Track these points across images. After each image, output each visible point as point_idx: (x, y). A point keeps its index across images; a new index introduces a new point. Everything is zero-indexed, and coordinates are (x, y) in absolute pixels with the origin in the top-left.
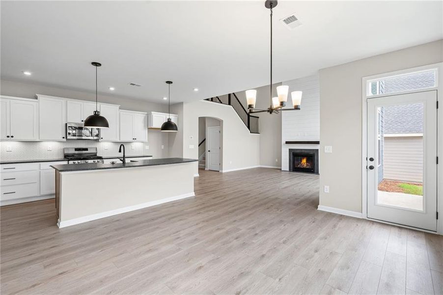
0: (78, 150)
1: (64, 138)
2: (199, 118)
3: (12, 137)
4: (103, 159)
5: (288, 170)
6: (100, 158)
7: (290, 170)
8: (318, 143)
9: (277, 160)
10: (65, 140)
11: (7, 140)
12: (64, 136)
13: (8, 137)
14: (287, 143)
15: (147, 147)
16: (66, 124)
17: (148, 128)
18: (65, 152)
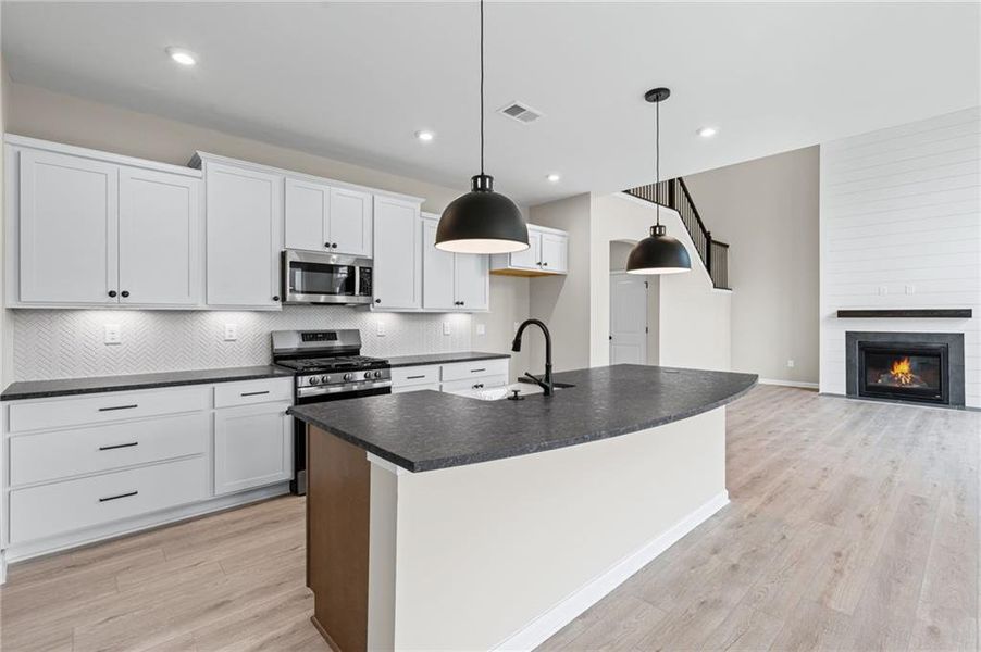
0: (311, 340)
1: (276, 299)
2: (611, 242)
3: (125, 294)
4: (389, 366)
5: (845, 393)
6: (383, 365)
7: (850, 393)
8: (967, 314)
9: (791, 364)
10: (278, 305)
11: (108, 307)
12: (278, 294)
13: (112, 294)
14: (842, 314)
15: (481, 329)
16: (283, 255)
17: (491, 273)
18: (277, 346)
